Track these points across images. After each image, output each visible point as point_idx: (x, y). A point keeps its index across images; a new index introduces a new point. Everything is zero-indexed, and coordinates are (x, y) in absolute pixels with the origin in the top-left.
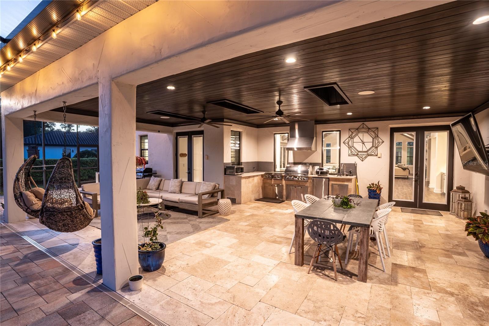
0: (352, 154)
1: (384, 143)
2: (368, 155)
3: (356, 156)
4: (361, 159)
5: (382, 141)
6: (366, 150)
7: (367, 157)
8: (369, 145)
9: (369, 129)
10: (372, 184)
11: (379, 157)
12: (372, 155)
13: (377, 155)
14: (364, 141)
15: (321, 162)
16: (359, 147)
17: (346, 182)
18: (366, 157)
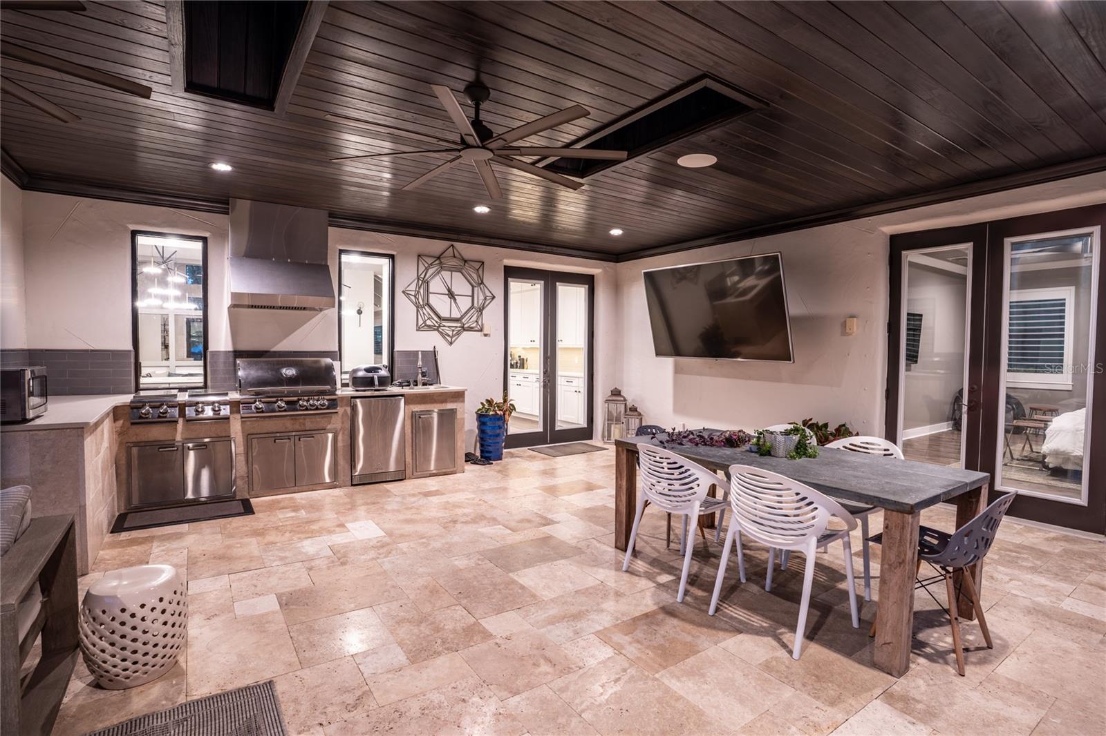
0: (426, 325)
1: (494, 300)
2: (464, 329)
3: (435, 330)
4: (449, 339)
5: (490, 295)
6: (459, 316)
7: (462, 332)
8: (464, 303)
9: (465, 261)
10: (487, 401)
11: (486, 335)
12: (470, 329)
13: (481, 330)
14: (455, 290)
15: (337, 349)
16: (442, 305)
17: (451, 402)
18: (459, 334)
